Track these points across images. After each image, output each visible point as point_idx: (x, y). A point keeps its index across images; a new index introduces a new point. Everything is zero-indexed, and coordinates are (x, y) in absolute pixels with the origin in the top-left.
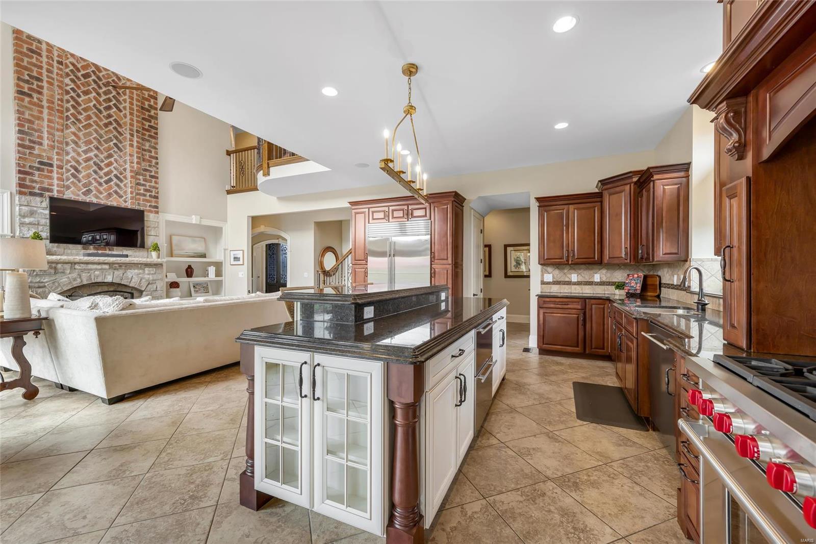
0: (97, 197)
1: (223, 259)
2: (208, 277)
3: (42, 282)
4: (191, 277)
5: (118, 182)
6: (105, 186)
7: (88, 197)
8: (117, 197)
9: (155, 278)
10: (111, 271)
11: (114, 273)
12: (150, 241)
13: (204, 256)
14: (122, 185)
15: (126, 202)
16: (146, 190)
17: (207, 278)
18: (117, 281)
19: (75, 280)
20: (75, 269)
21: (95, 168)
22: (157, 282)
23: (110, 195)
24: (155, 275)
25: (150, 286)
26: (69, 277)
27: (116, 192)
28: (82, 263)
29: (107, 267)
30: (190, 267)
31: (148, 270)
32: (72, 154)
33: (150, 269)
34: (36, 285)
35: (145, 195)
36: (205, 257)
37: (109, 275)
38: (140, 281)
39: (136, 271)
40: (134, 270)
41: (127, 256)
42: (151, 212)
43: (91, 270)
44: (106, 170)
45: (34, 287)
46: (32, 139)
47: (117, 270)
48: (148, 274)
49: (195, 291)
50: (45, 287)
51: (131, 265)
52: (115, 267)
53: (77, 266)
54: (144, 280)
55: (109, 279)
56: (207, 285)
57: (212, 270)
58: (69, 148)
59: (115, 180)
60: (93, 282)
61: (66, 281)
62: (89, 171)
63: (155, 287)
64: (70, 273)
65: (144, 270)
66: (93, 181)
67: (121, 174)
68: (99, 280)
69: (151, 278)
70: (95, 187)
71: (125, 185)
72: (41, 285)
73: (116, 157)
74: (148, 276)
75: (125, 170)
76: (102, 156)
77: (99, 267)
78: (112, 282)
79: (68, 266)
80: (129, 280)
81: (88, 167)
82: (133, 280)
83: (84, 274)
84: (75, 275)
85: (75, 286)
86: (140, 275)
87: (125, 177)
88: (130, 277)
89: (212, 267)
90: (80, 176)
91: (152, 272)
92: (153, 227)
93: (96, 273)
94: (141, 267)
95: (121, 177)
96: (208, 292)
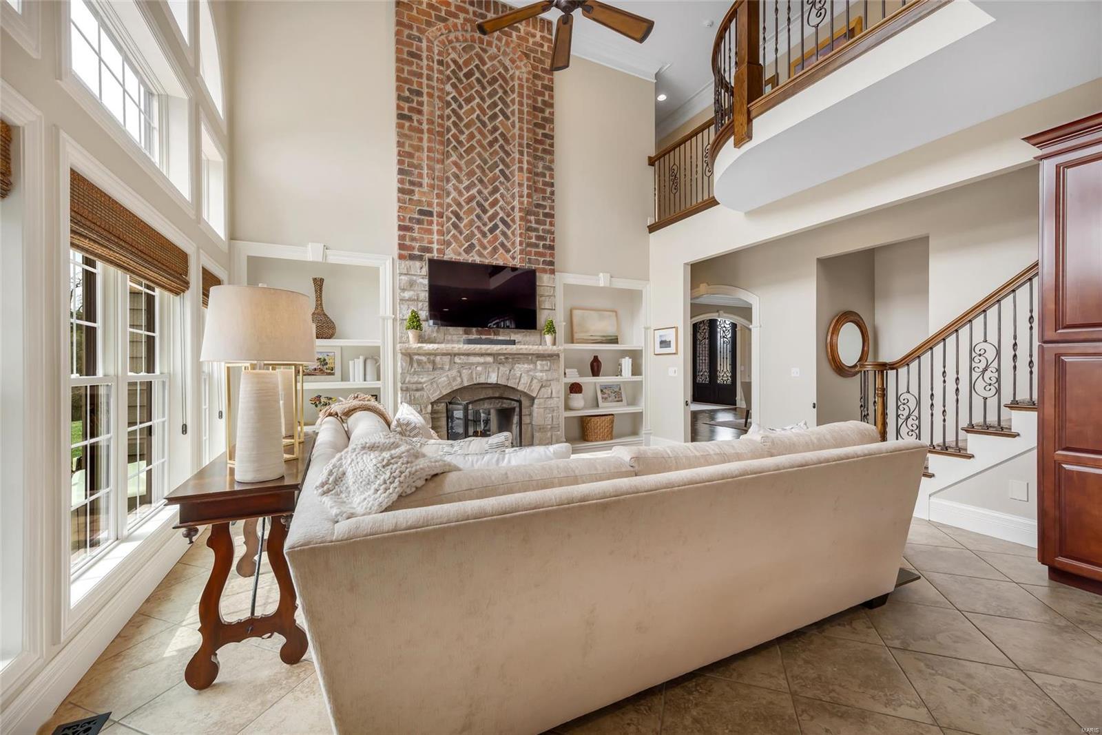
0: (480, 255)
1: (643, 346)
2: (621, 375)
3: (421, 383)
4: (598, 375)
5: (505, 229)
6: (490, 236)
7: (470, 255)
8: (504, 252)
9: (550, 378)
10: (495, 366)
11: (498, 369)
12: (542, 318)
13: (614, 341)
14: (509, 233)
15: (513, 258)
16: (539, 238)
17: (619, 377)
18: (502, 382)
19: (454, 379)
20: (455, 363)
21: (478, 211)
22: (552, 382)
23: (495, 250)
24: (550, 373)
25: (543, 389)
26: (447, 375)
27: (502, 245)
28: (463, 354)
29: (490, 359)
30: (596, 359)
31: (541, 365)
32: (454, 194)
33: (544, 362)
34: (414, 387)
35: (537, 246)
36: (617, 343)
37: (493, 371)
38: (531, 382)
39: (526, 366)
40: (524, 364)
41: (513, 342)
42: (544, 271)
43: (472, 364)
44: (491, 212)
45: (412, 390)
46: (411, 179)
47: (503, 364)
48: (541, 371)
49: (603, 398)
50: (422, 389)
51: (520, 356)
52: (501, 359)
53: (457, 360)
54: (535, 381)
55: (493, 379)
56: (620, 389)
57: (627, 363)
58: (450, 187)
59: (501, 226)
60: (475, 382)
61: (444, 381)
62: (471, 217)
63: (550, 391)
64: (449, 370)
65: (535, 364)
66: (476, 232)
67: (508, 216)
68: (482, 380)
69: (545, 378)
70: (479, 240)
71: (513, 233)
72: (420, 386)
73: (502, 190)
74: (541, 374)
75: (513, 208)
76: (486, 192)
77: (481, 360)
78: (497, 384)
79: (447, 359)
80: (518, 380)
81: (470, 211)
82: (522, 381)
83: (464, 371)
84: (454, 373)
85: (455, 388)
86: (531, 373)
87: (513, 220)
88: (518, 375)
89: (627, 358)
90: (462, 225)
91: (546, 368)
92: (548, 296)
93: (478, 368)
94: (531, 360)
95: (508, 220)
96: (621, 401)
